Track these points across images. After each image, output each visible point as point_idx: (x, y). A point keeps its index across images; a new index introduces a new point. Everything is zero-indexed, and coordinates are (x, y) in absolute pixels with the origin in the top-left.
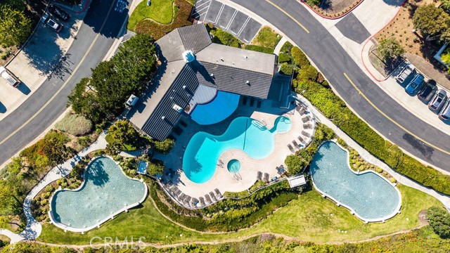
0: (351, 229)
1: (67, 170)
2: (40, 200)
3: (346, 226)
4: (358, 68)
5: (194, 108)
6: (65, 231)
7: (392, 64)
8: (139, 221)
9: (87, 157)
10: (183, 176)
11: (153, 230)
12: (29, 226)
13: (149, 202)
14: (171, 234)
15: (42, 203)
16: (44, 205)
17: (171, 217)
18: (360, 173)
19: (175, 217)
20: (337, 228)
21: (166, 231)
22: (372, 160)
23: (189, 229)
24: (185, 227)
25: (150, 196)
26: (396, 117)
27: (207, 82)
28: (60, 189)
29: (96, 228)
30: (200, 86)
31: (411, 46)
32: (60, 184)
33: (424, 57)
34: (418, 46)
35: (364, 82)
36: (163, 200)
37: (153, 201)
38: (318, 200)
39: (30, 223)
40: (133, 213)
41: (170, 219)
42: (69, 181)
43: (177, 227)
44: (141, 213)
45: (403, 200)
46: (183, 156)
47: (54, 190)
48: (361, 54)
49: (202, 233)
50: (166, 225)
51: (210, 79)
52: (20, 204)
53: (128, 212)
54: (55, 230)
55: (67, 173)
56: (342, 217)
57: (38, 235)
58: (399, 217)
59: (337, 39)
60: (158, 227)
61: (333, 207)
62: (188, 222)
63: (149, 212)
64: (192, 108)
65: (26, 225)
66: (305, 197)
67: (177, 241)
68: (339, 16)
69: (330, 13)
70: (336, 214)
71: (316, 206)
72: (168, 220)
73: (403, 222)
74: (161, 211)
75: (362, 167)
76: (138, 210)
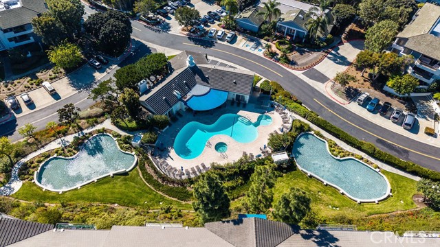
0: (343, 206)
1: (68, 142)
2: (32, 163)
3: (336, 203)
4: (325, 96)
5: (191, 98)
6: (44, 190)
7: (352, 94)
8: (120, 186)
9: (90, 133)
10: (173, 153)
11: (133, 195)
12: (10, 183)
13: (135, 172)
14: (151, 201)
15: (32, 165)
16: (34, 167)
17: (154, 186)
18: (341, 159)
19: (157, 186)
20: (328, 205)
21: (147, 197)
22: (350, 149)
23: (171, 198)
24: (167, 196)
25: (137, 167)
26: (365, 127)
27: (203, 82)
28: (55, 156)
29: (76, 189)
30: (197, 85)
31: (363, 84)
32: (56, 152)
33: (375, 89)
34: (368, 84)
35: (331, 104)
36: (150, 170)
37: (140, 172)
38: (303, 179)
39: (13, 181)
40: (117, 179)
41: (152, 188)
42: (66, 150)
43: (158, 195)
44: (125, 180)
45: (391, 184)
46: (175, 137)
47: (49, 156)
48: (325, 89)
49: (184, 203)
50: (148, 193)
51: (205, 80)
52: (12, 165)
53: (113, 177)
54: (34, 188)
55: (67, 144)
56: (332, 195)
57: (15, 191)
58: (392, 199)
59: (305, 80)
60: (139, 193)
61: (320, 186)
62: (170, 192)
63: (133, 180)
64: (188, 97)
65: (8, 181)
66: (290, 176)
67: (155, 208)
68: (304, 69)
69: (296, 67)
70: (324, 192)
71: (302, 184)
72: (150, 189)
73: (398, 204)
74: (146, 179)
75: (342, 154)
76: (123, 177)
